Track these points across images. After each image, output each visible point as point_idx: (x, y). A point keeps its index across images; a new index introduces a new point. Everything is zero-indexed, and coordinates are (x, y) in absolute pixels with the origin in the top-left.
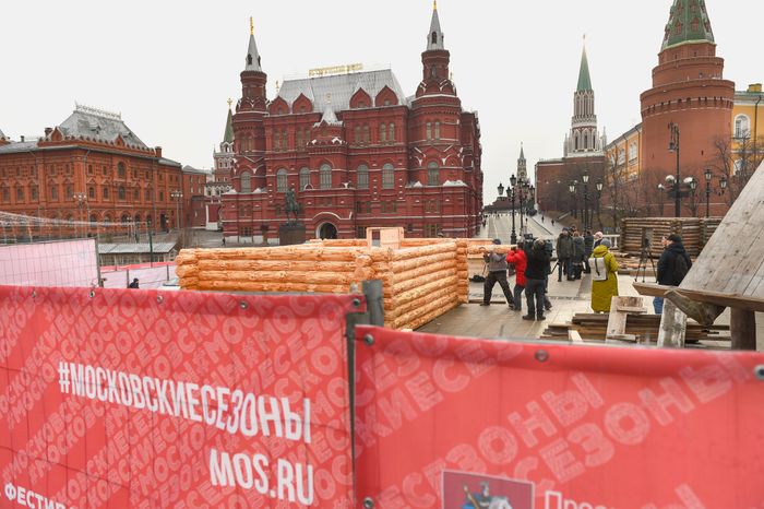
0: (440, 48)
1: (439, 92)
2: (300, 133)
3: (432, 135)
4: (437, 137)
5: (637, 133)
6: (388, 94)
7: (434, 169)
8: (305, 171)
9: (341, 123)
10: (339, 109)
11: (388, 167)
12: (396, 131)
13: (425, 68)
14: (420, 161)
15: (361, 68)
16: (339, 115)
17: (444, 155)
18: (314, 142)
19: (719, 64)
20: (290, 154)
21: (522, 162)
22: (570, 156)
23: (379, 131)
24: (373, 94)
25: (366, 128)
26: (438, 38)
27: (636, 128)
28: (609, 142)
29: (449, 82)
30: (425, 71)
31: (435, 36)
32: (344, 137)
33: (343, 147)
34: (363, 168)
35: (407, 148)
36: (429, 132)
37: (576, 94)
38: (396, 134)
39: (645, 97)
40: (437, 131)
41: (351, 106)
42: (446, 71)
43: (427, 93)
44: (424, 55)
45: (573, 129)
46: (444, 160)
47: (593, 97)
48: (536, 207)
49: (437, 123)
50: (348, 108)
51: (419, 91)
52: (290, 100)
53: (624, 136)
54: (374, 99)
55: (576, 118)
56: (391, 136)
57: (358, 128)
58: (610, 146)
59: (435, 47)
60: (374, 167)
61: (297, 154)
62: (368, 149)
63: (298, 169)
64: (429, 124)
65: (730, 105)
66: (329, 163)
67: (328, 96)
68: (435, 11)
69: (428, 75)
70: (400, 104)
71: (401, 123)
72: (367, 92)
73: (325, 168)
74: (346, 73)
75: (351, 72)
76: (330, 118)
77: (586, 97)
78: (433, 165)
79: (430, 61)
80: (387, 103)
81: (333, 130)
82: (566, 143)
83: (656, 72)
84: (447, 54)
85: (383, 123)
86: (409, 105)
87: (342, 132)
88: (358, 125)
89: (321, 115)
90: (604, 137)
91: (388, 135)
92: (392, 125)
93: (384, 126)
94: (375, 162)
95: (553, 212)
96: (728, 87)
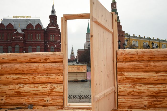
0: (55, 15)
1: (54, 27)
2: (9, 35)
3: (52, 38)
4: (54, 39)
6: (39, 26)
7: (53, 48)
8: (10, 47)
9: (23, 33)
10: (23, 29)
11: (38, 47)
12: (41, 37)
13: (50, 20)
14: (49, 46)
15: (30, 18)
16: (23, 30)
17: (56, 44)
18: (13, 38)
19: (121, 27)
20: (5, 41)
21: (72, 50)
22: (86, 48)
23: (36, 36)
24: (34, 25)
25: (32, 35)
26: (54, 12)
29: (57, 24)
30: (50, 21)
31: (53, 11)
32: (24, 37)
33: (23, 40)
34: (30, 47)
35: (44, 42)
36: (51, 38)
37: (87, 33)
38: (41, 38)
40: (54, 37)
41: (27, 28)
42: (56, 22)
43: (51, 27)
44: (50, 16)
45: (86, 42)
46: (56, 46)
48: (78, 61)
49: (54, 35)
50: (26, 29)
51: (48, 26)
52: (6, 24)
54: (34, 27)
55: (87, 39)
56: (39, 38)
57: (29, 35)
59: (53, 14)
60: (34, 47)
61: (7, 41)
62: (32, 41)
63: (7, 46)
64: (51, 35)
65: (124, 37)
66: (18, 45)
67: (19, 25)
68: (53, 5)
69: (51, 22)
70: (43, 29)
71: (43, 34)
72: (32, 24)
73: (17, 46)
74: (25, 18)
75: (27, 18)
76: (19, 31)
77: (89, 34)
78: (52, 47)
79: (52, 18)
80: (39, 28)
81: (20, 35)
82: (84, 45)
84: (56, 17)
85: (37, 34)
86: (45, 29)
87: (23, 36)
88: (29, 34)
89: (16, 30)
91: (38, 38)
92: (40, 35)
93: (37, 35)
94: (34, 45)
95: (82, 62)
96: (124, 32)
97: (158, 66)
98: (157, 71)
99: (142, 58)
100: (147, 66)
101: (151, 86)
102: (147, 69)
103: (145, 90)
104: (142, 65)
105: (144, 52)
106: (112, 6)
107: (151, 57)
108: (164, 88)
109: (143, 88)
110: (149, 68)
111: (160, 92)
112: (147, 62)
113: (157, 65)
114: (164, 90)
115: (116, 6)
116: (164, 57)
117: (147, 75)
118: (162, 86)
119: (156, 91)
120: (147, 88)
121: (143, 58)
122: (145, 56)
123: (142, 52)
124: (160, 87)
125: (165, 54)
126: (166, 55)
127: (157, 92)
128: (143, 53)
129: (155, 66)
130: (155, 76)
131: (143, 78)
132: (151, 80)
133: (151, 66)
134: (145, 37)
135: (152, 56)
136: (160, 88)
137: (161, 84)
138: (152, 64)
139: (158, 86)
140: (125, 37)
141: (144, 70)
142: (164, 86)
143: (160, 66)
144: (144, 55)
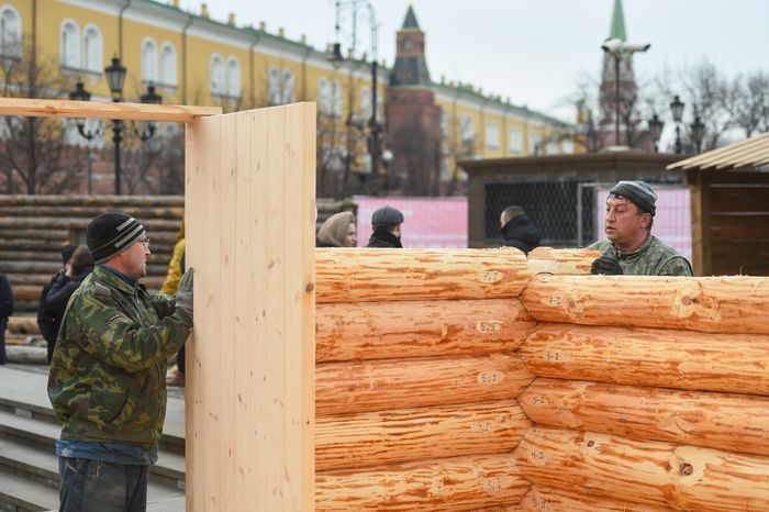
97: (391, 386)
98: (386, 410)
99: (332, 348)
100: (352, 389)
101: (362, 478)
102: (351, 401)
103: (339, 500)
104: (331, 385)
105: (343, 323)
107: (367, 345)
108: (409, 482)
109: (334, 494)
110: (357, 398)
111: (394, 502)
112: (350, 368)
113: (389, 380)
114: (408, 493)
116: (414, 342)
117: (349, 431)
118: (400, 476)
119: (380, 500)
120: (346, 493)
121: (335, 351)
122: (345, 339)
123: (334, 321)
124: (395, 478)
125: (417, 328)
126: (420, 333)
127: (384, 504)
128: (336, 327)
129: (381, 385)
130: (378, 430)
131: (336, 446)
132: (364, 450)
133: (367, 386)
135: (369, 340)
136: (396, 487)
137: (395, 464)
138: (370, 374)
139: (388, 476)
141: (339, 407)
142: (410, 475)
143: (397, 386)
144: (340, 337)
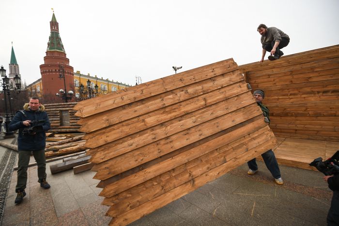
5: (39, 82)
19: (68, 60)
27: (39, 80)
28: (27, 85)
37: (10, 64)
39: (42, 67)
47: (18, 67)
53: (34, 83)
55: (11, 75)
58: (28, 87)
65: (73, 75)
77: (15, 66)
83: (45, 58)
90: (25, 83)
96: (72, 68)
106: (51, 28)
115: (58, 28)
134: (103, 79)
140: (75, 76)
